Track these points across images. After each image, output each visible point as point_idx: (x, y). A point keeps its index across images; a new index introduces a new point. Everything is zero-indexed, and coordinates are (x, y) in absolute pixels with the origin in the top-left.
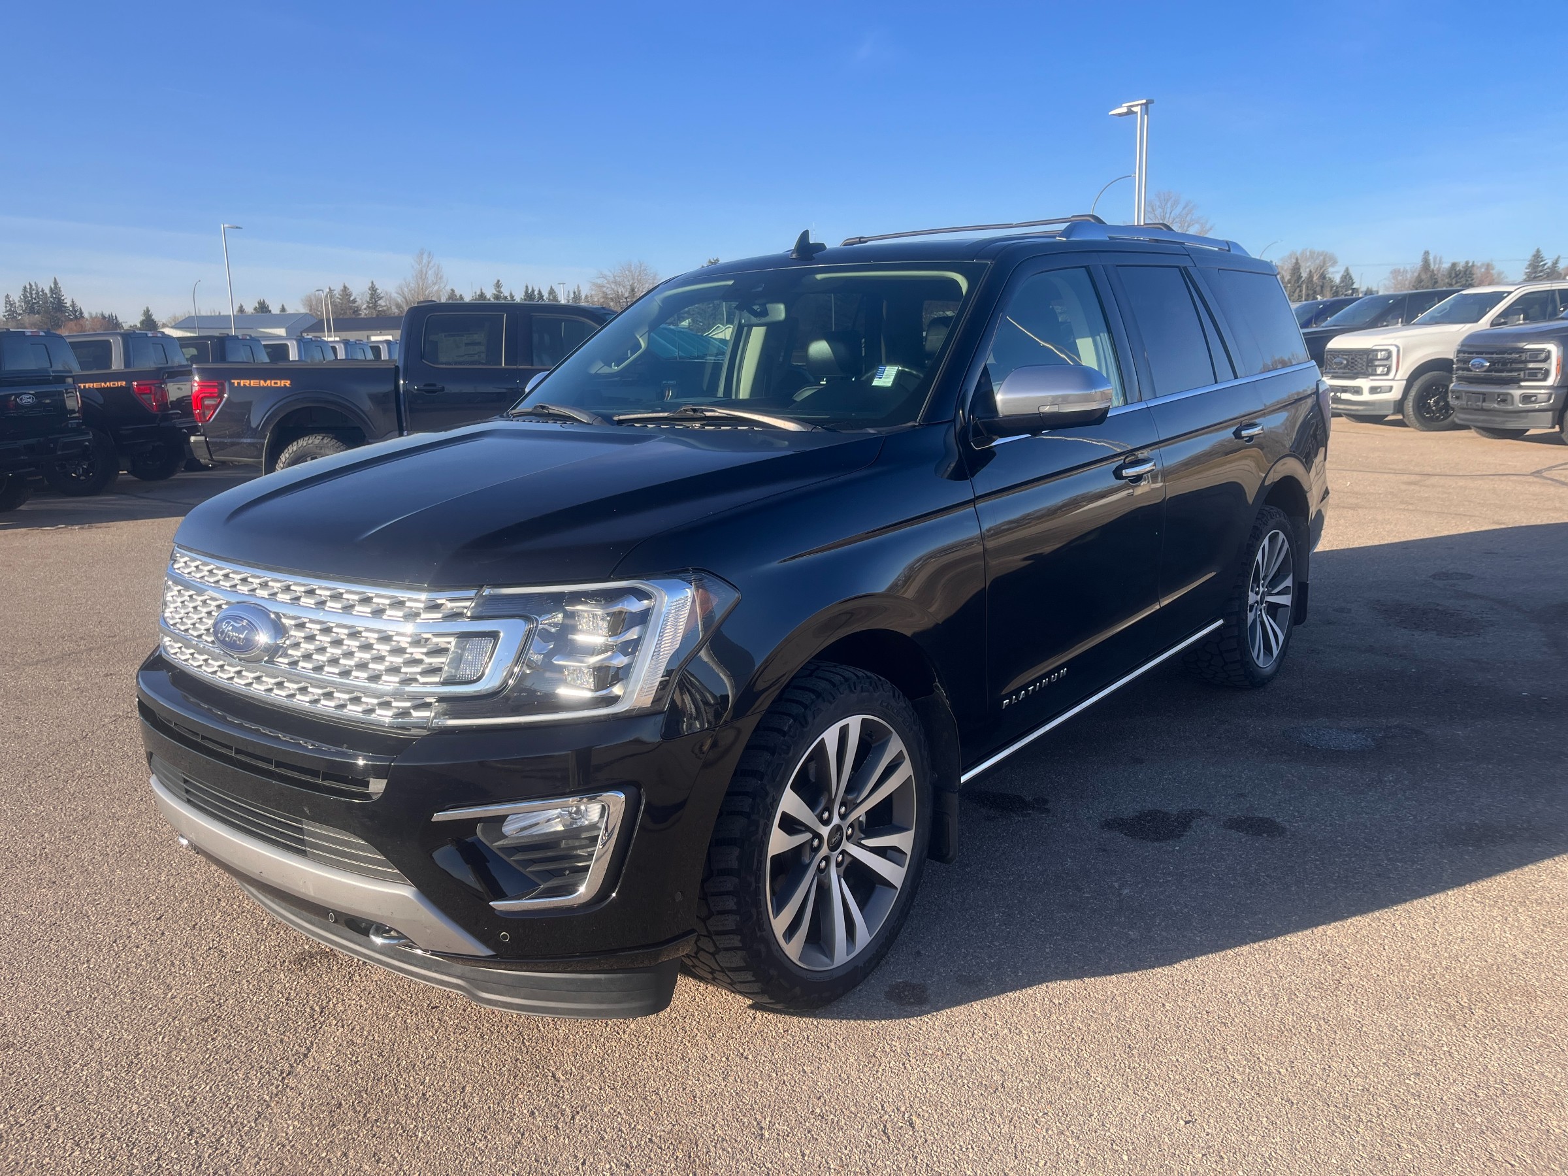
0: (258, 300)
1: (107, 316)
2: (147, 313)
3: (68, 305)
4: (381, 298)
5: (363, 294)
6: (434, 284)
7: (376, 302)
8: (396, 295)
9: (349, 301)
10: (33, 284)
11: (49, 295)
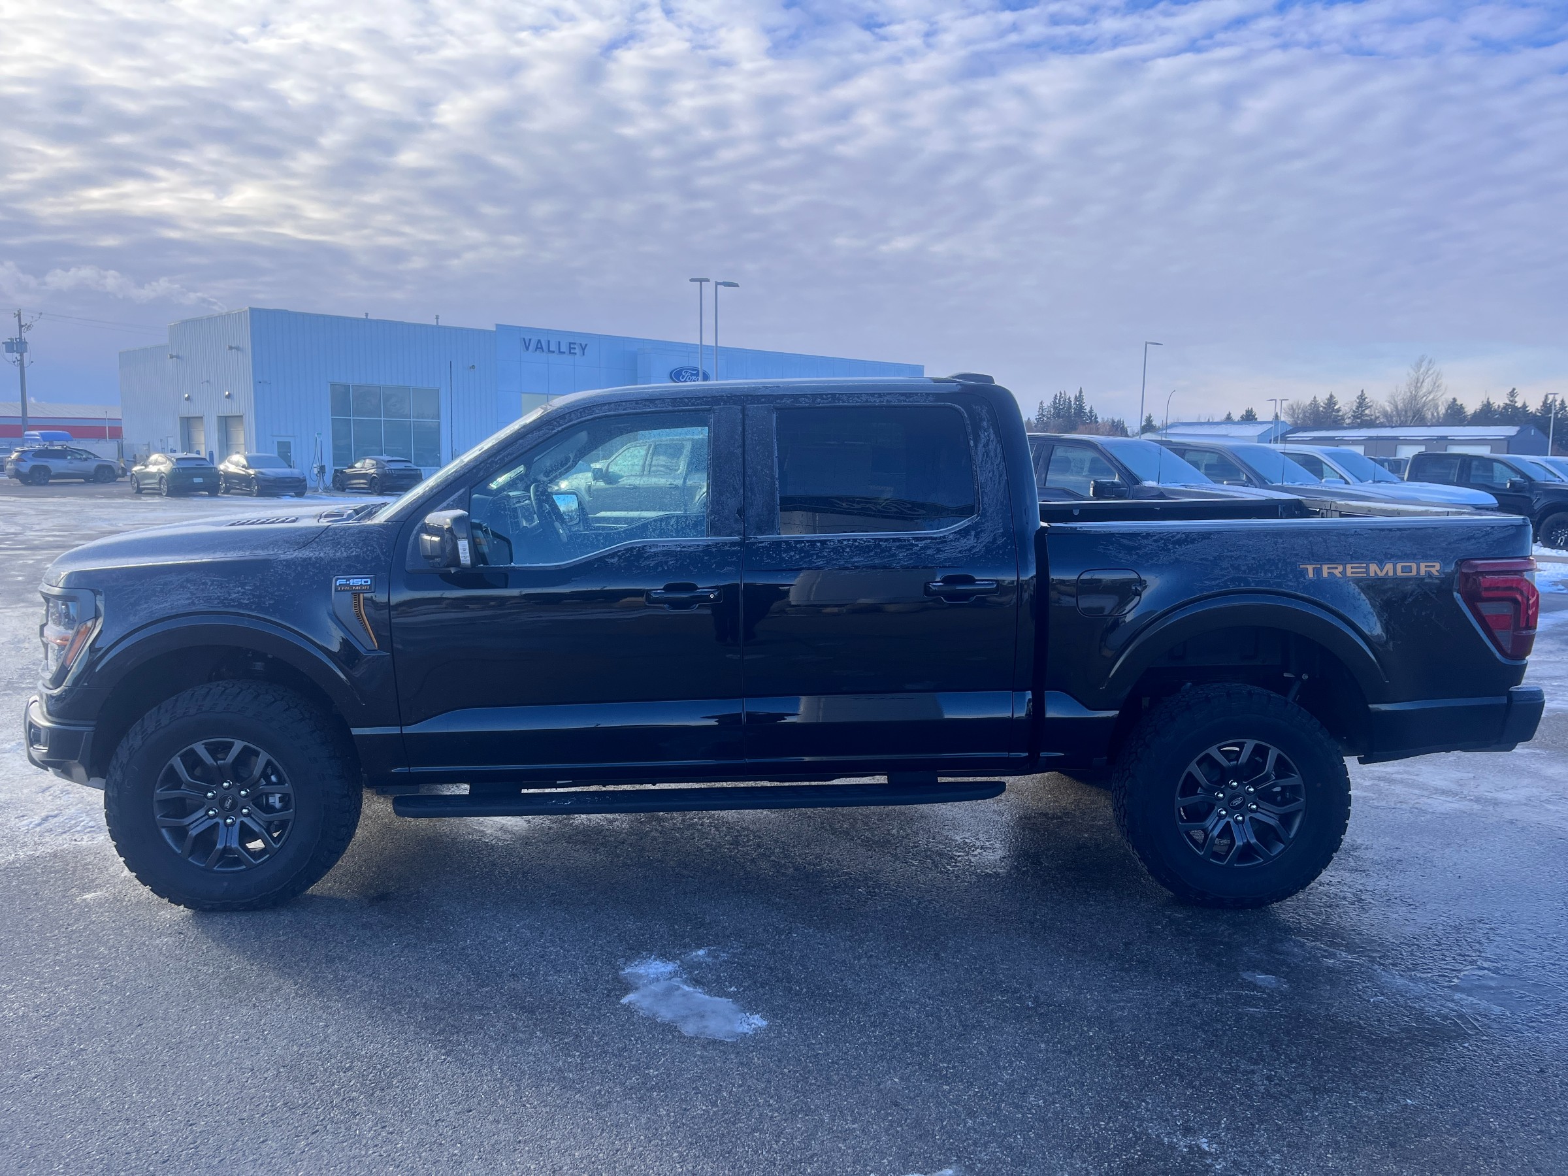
0: (1246, 409)
1: (1116, 421)
2: (1149, 420)
3: (1087, 411)
4: (1369, 407)
5: (1352, 403)
6: (1430, 393)
7: (1363, 411)
8: (1387, 404)
9: (1333, 410)
10: (1063, 393)
11: (1073, 403)
